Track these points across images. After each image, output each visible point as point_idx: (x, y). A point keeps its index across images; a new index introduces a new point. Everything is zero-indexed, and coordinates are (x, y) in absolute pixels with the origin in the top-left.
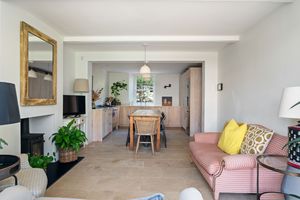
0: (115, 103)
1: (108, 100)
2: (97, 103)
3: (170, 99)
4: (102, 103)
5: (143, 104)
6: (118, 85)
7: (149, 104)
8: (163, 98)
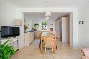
0: (35, 30)
1: (32, 29)
2: (27, 30)
3: (52, 29)
4: (30, 30)
5: (44, 30)
6: (36, 24)
7: (45, 30)
8: (50, 28)
